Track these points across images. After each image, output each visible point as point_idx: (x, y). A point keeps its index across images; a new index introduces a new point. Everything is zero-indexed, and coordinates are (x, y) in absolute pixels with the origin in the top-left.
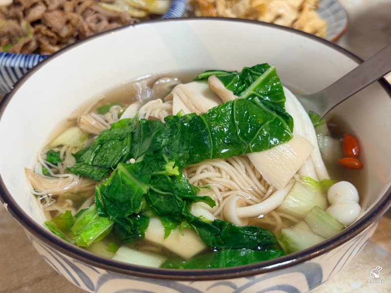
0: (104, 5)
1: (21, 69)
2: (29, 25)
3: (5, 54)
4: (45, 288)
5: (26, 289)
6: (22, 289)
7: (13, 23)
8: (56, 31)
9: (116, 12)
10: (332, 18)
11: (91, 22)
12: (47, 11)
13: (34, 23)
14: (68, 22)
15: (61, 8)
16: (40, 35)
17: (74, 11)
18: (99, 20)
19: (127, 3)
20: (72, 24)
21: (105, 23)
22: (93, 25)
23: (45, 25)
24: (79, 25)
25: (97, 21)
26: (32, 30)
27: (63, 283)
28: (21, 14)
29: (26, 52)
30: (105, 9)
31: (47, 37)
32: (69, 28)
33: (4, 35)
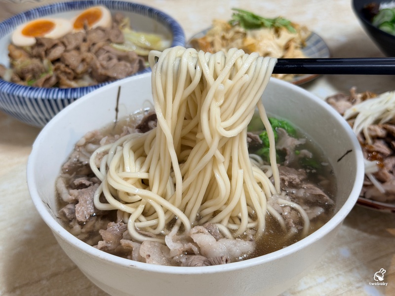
0: (115, 46)
1: (43, 100)
2: (50, 63)
3: (30, 87)
5: (44, 282)
6: (41, 282)
7: (36, 62)
8: (73, 68)
9: (124, 51)
10: (317, 55)
11: (103, 60)
12: (66, 51)
14: (83, 60)
15: (78, 48)
16: (59, 72)
17: (89, 50)
18: (110, 59)
19: (134, 44)
20: (87, 62)
21: (115, 61)
22: (105, 63)
23: (63, 62)
24: (92, 63)
25: (108, 59)
26: (53, 67)
28: (43, 53)
29: (47, 86)
30: (116, 49)
31: (65, 73)
32: (84, 65)
33: (28, 72)
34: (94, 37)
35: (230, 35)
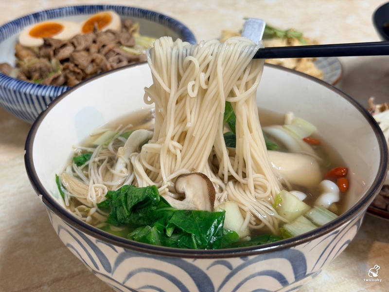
0: (125, 48)
1: (51, 98)
2: (59, 63)
3: (37, 85)
4: (63, 288)
5: (45, 288)
6: (42, 288)
7: (44, 61)
8: (83, 68)
9: (135, 54)
10: (328, 69)
11: (113, 62)
12: (75, 51)
13: (63, 61)
15: (87, 50)
16: (67, 71)
17: (99, 52)
18: (120, 61)
19: (145, 47)
20: (97, 63)
21: (125, 63)
22: (114, 64)
23: (72, 62)
24: (102, 64)
25: (118, 61)
26: (61, 67)
27: (78, 284)
28: (52, 53)
29: (55, 84)
30: (126, 52)
31: (74, 73)
32: (93, 66)
33: (35, 71)
34: (104, 39)
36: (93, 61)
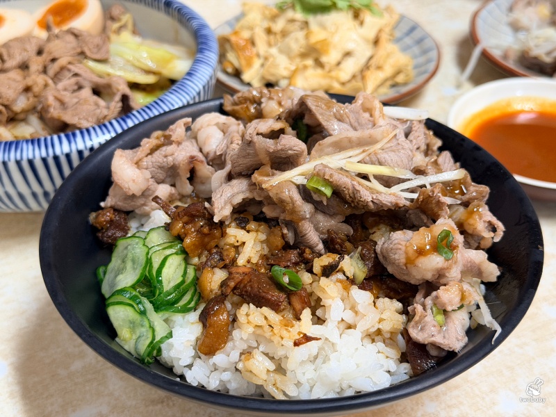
0: (91, 64)
8: (7, 103)
11: (65, 89)
15: (26, 66)
17: (44, 71)
18: (79, 87)
20: (34, 93)
21: (86, 93)
22: (67, 94)
25: (76, 87)
32: (28, 99)
35: (279, 25)
36: (27, 89)
